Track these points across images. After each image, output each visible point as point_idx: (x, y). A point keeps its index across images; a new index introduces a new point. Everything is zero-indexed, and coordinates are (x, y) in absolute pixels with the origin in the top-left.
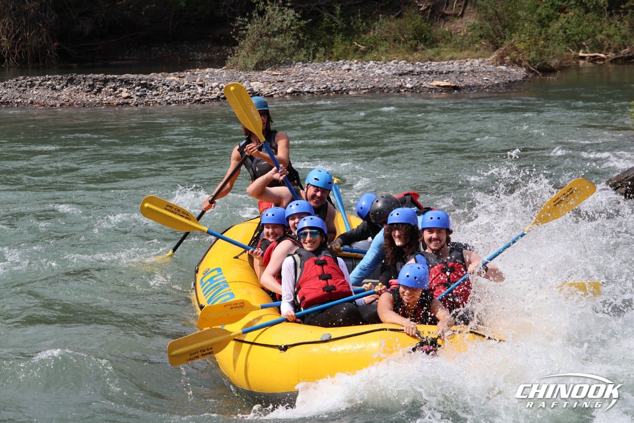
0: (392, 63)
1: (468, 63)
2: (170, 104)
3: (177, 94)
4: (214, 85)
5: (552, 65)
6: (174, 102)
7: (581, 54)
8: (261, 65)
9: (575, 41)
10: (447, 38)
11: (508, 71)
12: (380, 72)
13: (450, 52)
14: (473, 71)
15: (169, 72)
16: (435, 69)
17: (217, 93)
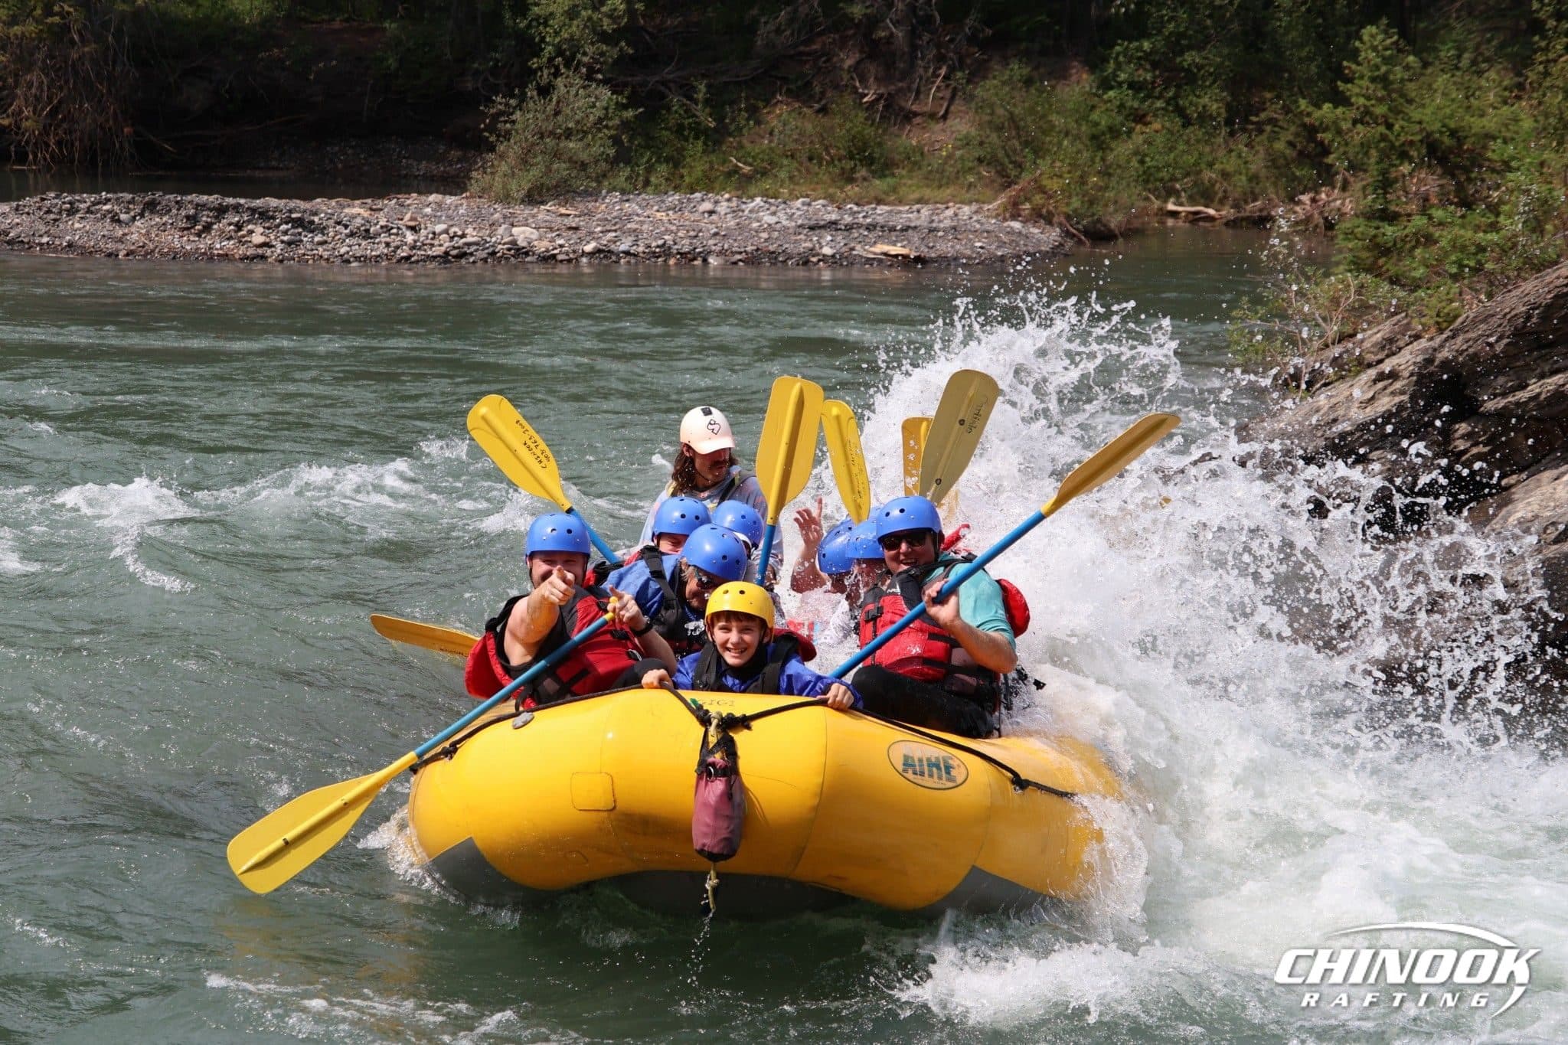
0: (798, 203)
1: (950, 213)
2: (348, 261)
3: (364, 243)
4: (439, 228)
5: (1112, 225)
6: (357, 259)
7: (1171, 207)
8: (540, 194)
9: (1161, 180)
10: (914, 160)
11: (1024, 232)
12: (772, 220)
13: (919, 187)
14: (954, 228)
15: (353, 199)
16: (880, 220)
17: (444, 244)
